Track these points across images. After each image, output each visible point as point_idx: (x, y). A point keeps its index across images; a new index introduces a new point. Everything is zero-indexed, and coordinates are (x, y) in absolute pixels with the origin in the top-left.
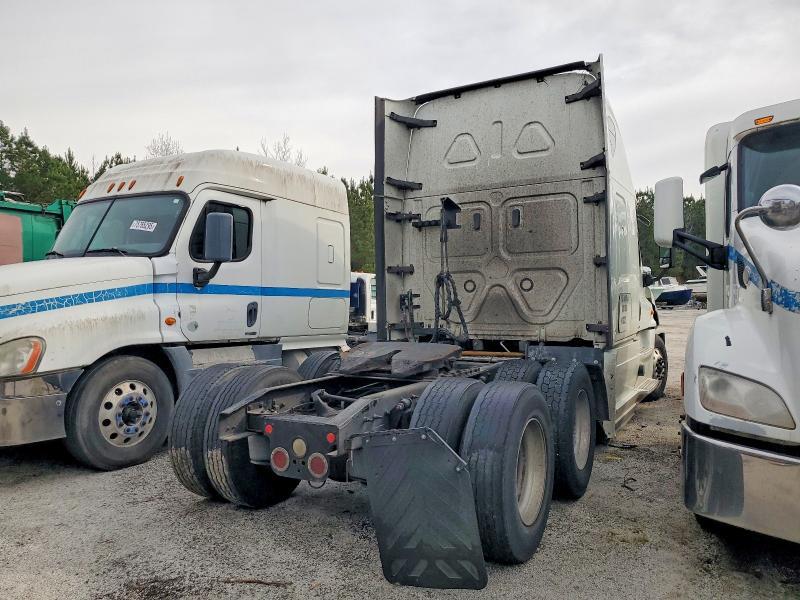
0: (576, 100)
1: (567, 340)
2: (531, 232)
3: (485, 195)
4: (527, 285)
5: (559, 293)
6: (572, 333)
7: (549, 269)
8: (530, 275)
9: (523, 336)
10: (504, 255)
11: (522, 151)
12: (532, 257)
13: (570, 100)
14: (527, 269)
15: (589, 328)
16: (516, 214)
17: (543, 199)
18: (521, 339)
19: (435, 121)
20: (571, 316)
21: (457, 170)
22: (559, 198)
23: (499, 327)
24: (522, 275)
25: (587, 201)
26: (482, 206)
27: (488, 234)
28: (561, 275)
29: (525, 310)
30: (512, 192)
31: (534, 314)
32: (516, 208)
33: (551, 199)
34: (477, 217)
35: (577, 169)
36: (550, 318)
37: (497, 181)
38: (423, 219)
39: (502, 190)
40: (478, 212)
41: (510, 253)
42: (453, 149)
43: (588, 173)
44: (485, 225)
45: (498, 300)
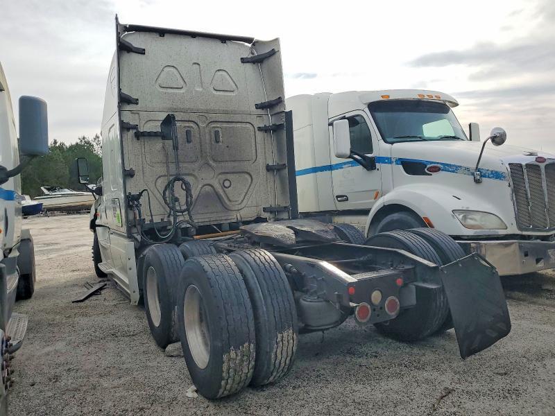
0: (248, 62)
1: (253, 219)
2: (228, 147)
3: (194, 117)
4: (227, 184)
5: (247, 188)
6: (256, 214)
7: (240, 172)
8: (229, 176)
9: (226, 220)
10: (211, 162)
11: (218, 89)
12: (229, 164)
13: (243, 61)
14: (227, 173)
15: (265, 210)
16: (217, 133)
17: (233, 125)
18: (224, 222)
19: (144, 50)
20: (254, 203)
21: (168, 93)
22: (244, 125)
23: (208, 215)
24: (223, 177)
25: (260, 129)
26: (192, 124)
27: (198, 146)
28: (247, 176)
29: (227, 201)
30: (214, 117)
31: (233, 203)
32: (216, 129)
33: (239, 125)
34: (188, 133)
35: (253, 108)
36: (243, 205)
37: (202, 107)
38: (141, 130)
39: (206, 115)
40: (189, 129)
41: (215, 161)
42: (161, 76)
43: (260, 111)
44: (195, 139)
45: (207, 195)
